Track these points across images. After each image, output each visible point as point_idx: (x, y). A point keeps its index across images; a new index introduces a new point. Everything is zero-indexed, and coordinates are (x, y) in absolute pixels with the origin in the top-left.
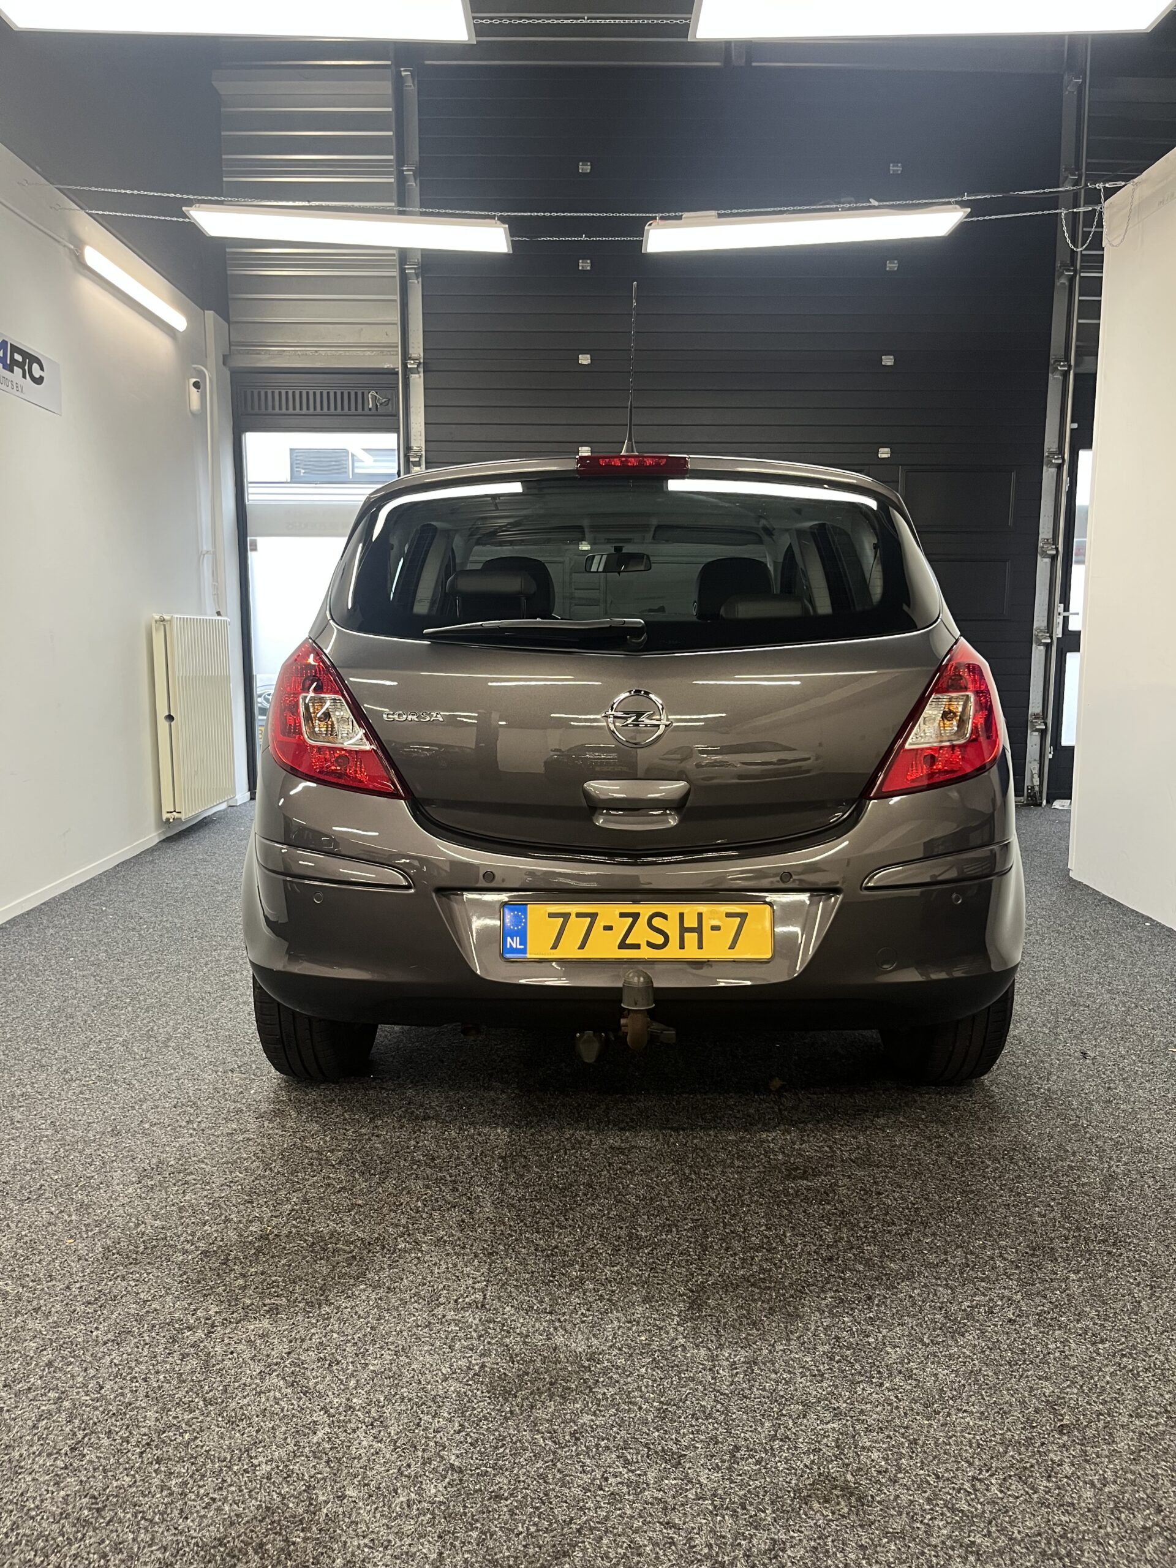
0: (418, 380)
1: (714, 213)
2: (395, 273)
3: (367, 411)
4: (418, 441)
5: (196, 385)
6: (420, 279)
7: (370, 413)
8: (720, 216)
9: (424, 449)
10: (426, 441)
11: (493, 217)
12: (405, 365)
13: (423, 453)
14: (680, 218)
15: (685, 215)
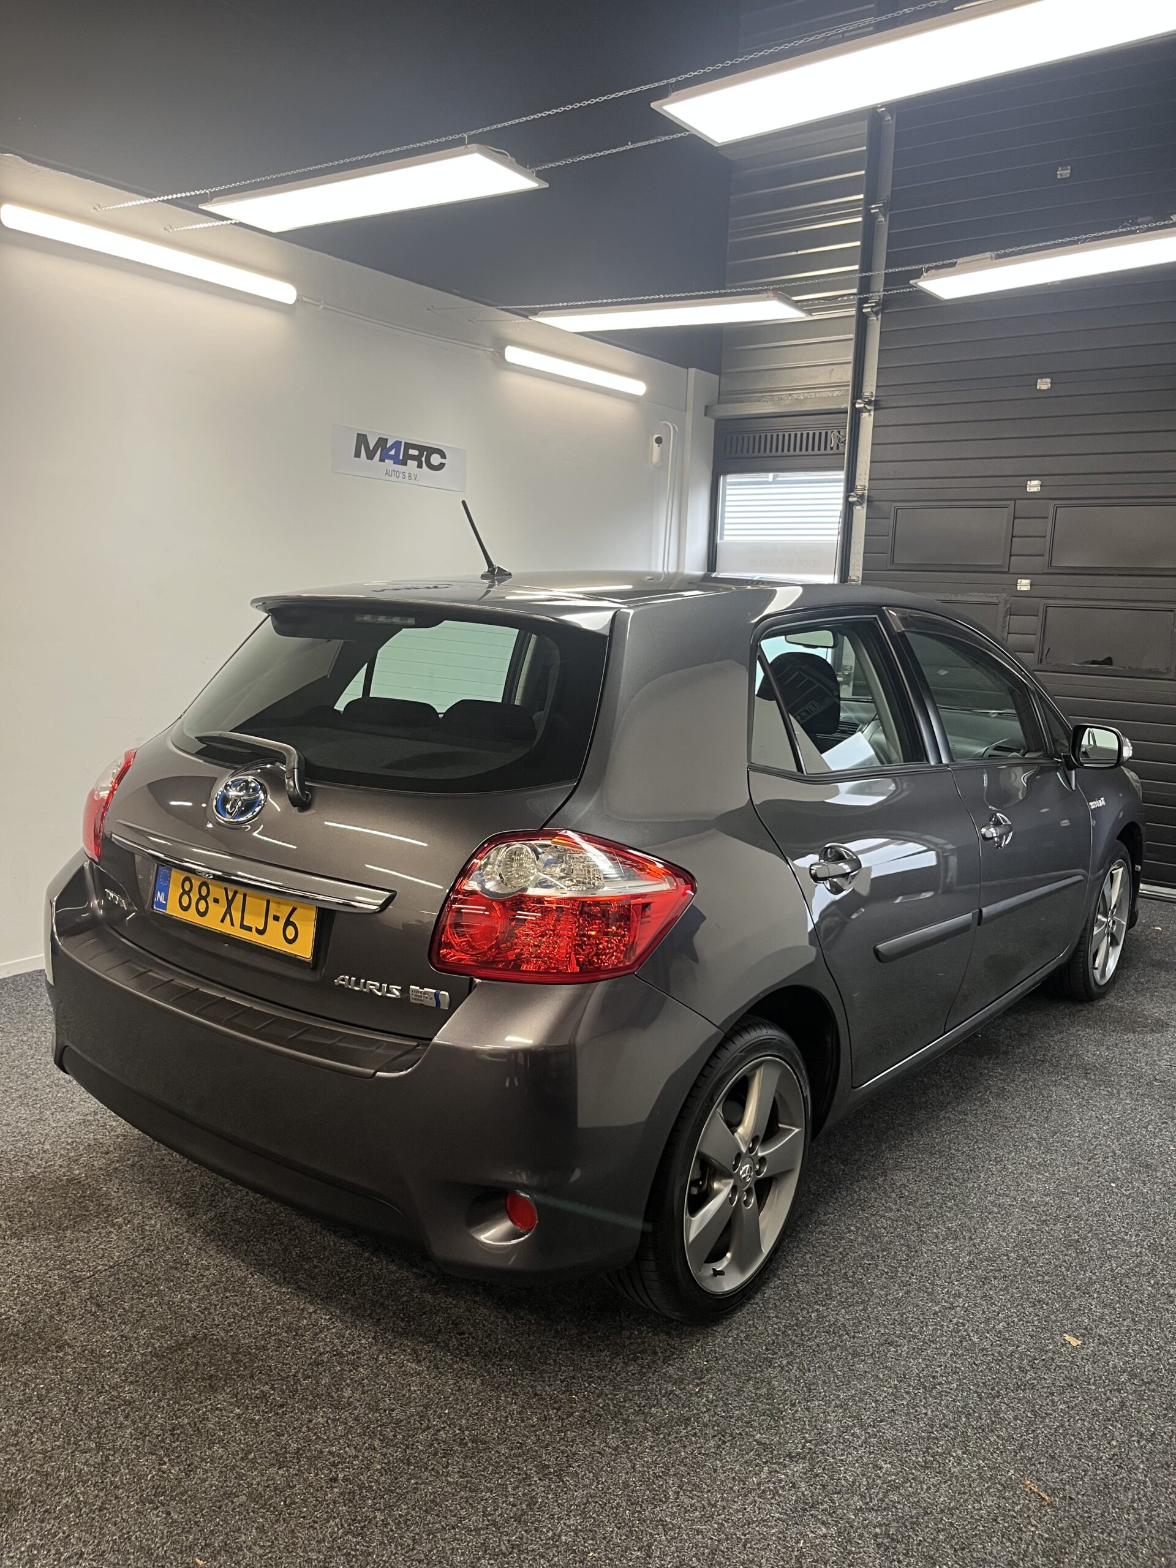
0: (868, 418)
2: (853, 312)
3: (829, 451)
4: (863, 480)
5: (659, 441)
6: (880, 317)
7: (831, 452)
8: (999, 257)
9: (867, 489)
10: (870, 479)
12: (853, 404)
13: (866, 492)
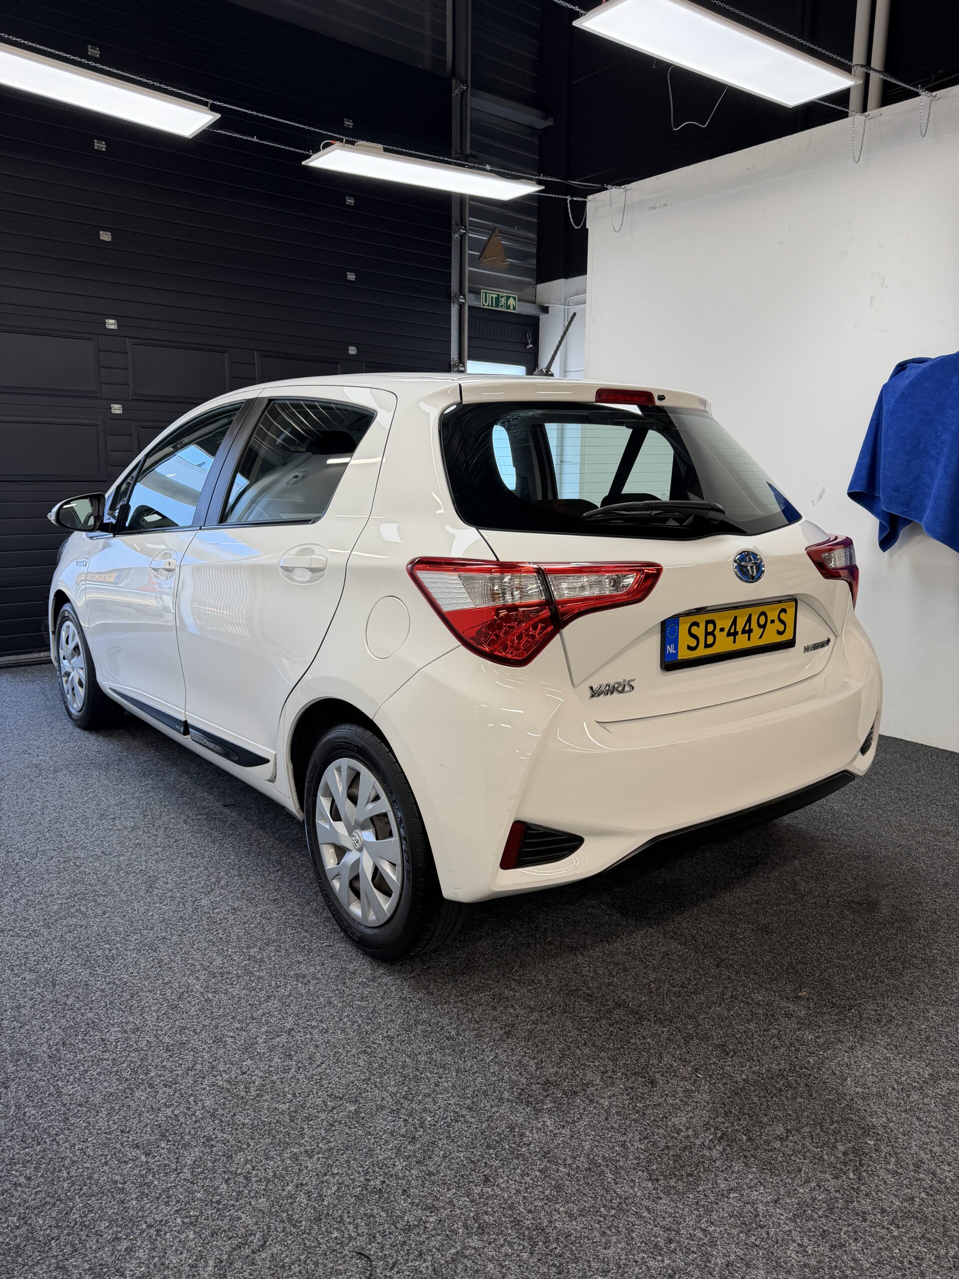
1: (381, 146)
11: (205, 104)
14: (353, 143)
15: (360, 142)
